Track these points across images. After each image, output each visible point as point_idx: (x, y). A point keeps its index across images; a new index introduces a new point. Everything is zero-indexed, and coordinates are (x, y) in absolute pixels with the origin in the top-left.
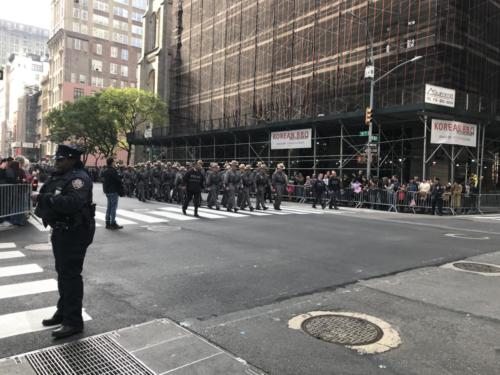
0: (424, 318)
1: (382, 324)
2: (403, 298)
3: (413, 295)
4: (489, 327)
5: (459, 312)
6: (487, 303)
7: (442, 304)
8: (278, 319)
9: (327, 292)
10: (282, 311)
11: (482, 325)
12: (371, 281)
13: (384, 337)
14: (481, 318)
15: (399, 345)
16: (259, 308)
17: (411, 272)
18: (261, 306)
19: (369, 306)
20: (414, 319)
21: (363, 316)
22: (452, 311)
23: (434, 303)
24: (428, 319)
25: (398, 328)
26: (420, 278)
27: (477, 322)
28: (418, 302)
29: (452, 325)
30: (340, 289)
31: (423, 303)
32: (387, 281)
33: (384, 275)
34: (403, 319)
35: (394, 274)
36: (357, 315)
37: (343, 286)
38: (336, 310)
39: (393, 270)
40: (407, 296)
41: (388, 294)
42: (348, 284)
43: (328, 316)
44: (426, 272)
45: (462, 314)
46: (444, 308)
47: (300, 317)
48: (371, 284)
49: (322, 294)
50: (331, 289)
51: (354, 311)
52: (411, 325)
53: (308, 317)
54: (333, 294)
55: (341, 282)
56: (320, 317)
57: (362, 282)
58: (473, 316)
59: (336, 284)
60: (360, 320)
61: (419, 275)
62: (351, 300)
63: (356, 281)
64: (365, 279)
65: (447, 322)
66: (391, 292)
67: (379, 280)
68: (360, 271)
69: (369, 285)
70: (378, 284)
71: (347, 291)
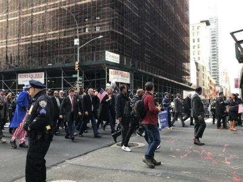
0: (98, 176)
2: (89, 167)
3: (95, 164)
4: (129, 175)
5: (116, 170)
6: (129, 162)
7: (108, 167)
11: (126, 174)
12: (73, 160)
14: (126, 171)
17: (95, 151)
19: (69, 174)
20: (93, 178)
21: (65, 181)
22: (113, 169)
23: (104, 167)
24: (100, 177)
26: (99, 154)
27: (124, 173)
28: (96, 168)
29: (112, 177)
30: (54, 167)
31: (99, 168)
32: (82, 159)
33: (81, 155)
34: (88, 179)
35: (86, 154)
36: (62, 181)
37: (55, 165)
39: (85, 152)
40: (91, 165)
41: (80, 166)
42: (59, 163)
44: (102, 151)
45: (117, 170)
46: (109, 169)
48: (73, 161)
51: (61, 179)
52: (91, 181)
54: (49, 171)
55: (55, 163)
57: (68, 161)
58: (122, 171)
59: (51, 164)
61: (99, 152)
62: (60, 172)
63: (65, 161)
64: (70, 159)
65: (110, 176)
66: (83, 164)
67: (77, 158)
68: (67, 155)
69: (71, 163)
70: (76, 161)
71: (58, 167)
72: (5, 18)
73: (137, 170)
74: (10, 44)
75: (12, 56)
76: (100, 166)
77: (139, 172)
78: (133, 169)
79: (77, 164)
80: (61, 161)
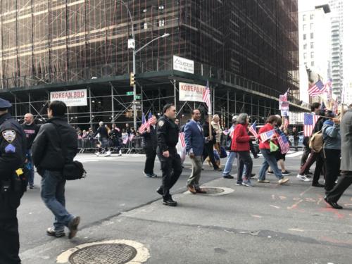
0: (168, 234)
1: (136, 245)
2: (155, 221)
3: (163, 218)
4: (212, 233)
5: (193, 226)
7: (182, 222)
8: (47, 257)
9: (94, 226)
10: (51, 249)
11: (208, 232)
12: (131, 212)
13: (137, 255)
14: (207, 227)
15: (148, 259)
16: (31, 250)
18: (32, 248)
19: (128, 232)
20: (161, 237)
21: (122, 242)
22: (189, 226)
23: (176, 222)
24: (170, 236)
25: (149, 246)
27: (204, 231)
28: (164, 223)
29: (187, 237)
30: (105, 222)
31: (169, 223)
32: (144, 210)
33: (142, 206)
34: (153, 238)
35: (149, 204)
36: (117, 242)
37: (107, 219)
38: (100, 240)
39: (149, 201)
40: (158, 219)
41: (142, 220)
42: (112, 217)
43: (93, 246)
45: (195, 226)
46: (183, 225)
47: (68, 251)
48: (132, 214)
49: (89, 229)
50: (97, 223)
51: (115, 238)
52: (159, 241)
53: (76, 250)
54: (99, 227)
55: (107, 216)
56: (86, 248)
57: (124, 214)
58: (203, 227)
59: (102, 218)
60: (120, 245)
62: (114, 229)
63: (120, 214)
64: (127, 211)
65: (184, 235)
66: (146, 218)
67: (138, 210)
68: (123, 205)
69: (130, 216)
70: (136, 213)
71: (111, 222)
72: (29, 13)
73: (223, 226)
74: (38, 50)
75: (41, 66)
76: (169, 221)
77: (226, 229)
78: (219, 225)
79: (138, 217)
80: (115, 214)
